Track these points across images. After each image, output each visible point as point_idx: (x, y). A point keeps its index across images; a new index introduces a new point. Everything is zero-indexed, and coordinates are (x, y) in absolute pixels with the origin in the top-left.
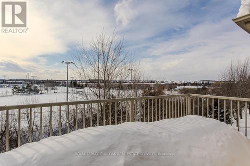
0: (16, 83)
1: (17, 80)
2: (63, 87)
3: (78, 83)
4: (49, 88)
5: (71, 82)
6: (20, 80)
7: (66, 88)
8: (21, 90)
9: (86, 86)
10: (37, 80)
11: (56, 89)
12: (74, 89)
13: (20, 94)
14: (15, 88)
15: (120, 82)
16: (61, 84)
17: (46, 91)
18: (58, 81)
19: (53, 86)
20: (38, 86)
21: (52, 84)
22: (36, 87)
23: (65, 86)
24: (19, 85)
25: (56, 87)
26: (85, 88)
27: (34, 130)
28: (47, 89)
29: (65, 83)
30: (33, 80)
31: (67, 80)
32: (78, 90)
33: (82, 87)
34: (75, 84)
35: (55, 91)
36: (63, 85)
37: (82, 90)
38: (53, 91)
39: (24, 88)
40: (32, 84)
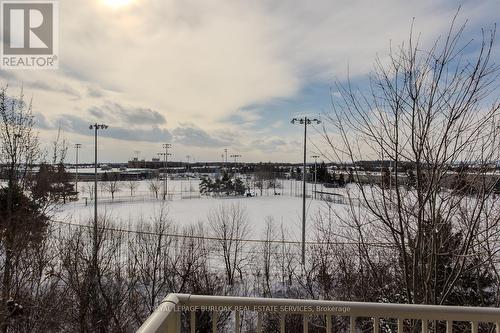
0: (206, 171)
1: (207, 164)
2: (294, 181)
3: (330, 171)
4: (265, 183)
5: (312, 170)
6: (212, 164)
7: (300, 183)
8: (214, 186)
9: (351, 180)
10: (241, 165)
11: (279, 186)
12: (320, 187)
13: (212, 193)
14: (205, 181)
15: (463, 168)
16: (289, 174)
17: (258, 191)
18: (284, 165)
19: (271, 177)
20: (243, 177)
21: (271, 173)
22: (238, 181)
23: (299, 179)
24: (210, 174)
25: (278, 180)
26: (350, 185)
27: (236, 280)
28: (260, 186)
29: (299, 171)
30: (232, 165)
31: (305, 165)
32: (331, 190)
33: (341, 182)
34: (321, 174)
35: (278, 191)
36: (293, 177)
37: (340, 191)
38: (271, 191)
39: (218, 181)
40: (233, 172)
